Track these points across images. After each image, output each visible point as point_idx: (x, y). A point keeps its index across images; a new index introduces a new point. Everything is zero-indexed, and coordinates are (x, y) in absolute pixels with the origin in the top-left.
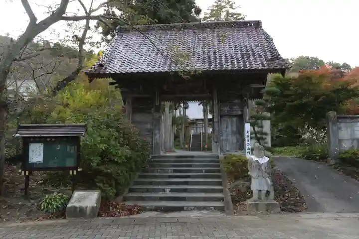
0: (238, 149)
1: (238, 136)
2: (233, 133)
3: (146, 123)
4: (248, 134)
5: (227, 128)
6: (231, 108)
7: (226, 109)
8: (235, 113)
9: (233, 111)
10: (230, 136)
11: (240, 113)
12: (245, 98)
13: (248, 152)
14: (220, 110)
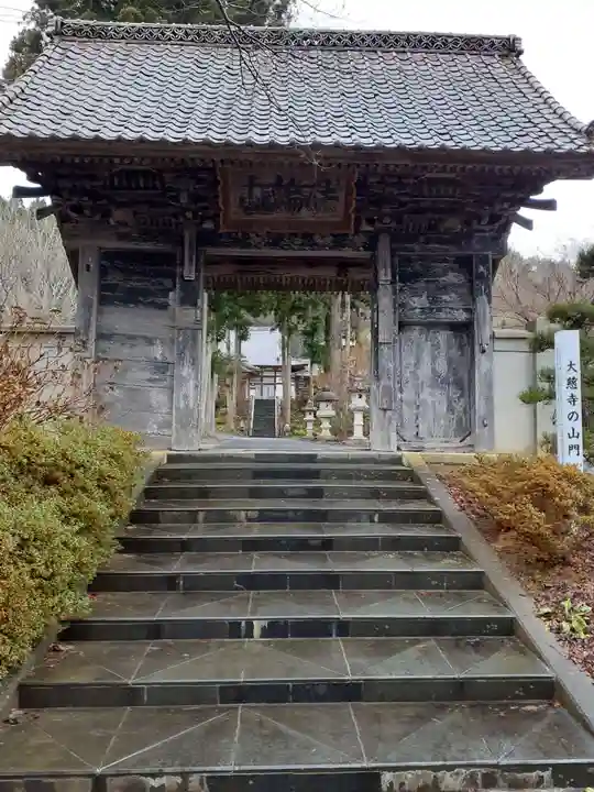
0: (451, 433)
1: (453, 392)
2: (438, 381)
3: (150, 341)
4: (572, 374)
5: (417, 365)
6: (434, 300)
7: (418, 302)
8: (443, 316)
9: (439, 310)
10: (427, 390)
11: (462, 316)
12: (481, 269)
13: (571, 448)
14: (400, 306)
